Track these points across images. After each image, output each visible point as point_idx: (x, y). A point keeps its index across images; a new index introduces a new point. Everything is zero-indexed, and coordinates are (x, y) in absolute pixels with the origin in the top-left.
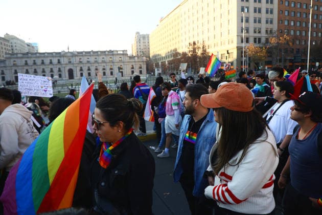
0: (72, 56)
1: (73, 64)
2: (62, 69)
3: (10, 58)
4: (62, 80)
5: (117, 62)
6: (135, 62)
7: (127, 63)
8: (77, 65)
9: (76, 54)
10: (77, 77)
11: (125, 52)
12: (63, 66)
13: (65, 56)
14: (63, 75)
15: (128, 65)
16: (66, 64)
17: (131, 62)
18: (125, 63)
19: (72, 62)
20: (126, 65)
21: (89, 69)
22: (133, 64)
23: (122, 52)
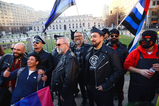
0: (66, 19)
1: (66, 22)
2: (61, 25)
3: (41, 21)
4: (61, 30)
5: (86, 21)
6: (96, 20)
7: (92, 21)
8: (67, 23)
9: (67, 17)
10: (68, 28)
11: (91, 16)
12: (62, 23)
13: (63, 19)
14: (62, 28)
15: (92, 22)
16: (63, 23)
17: (94, 20)
18: (91, 21)
19: (66, 21)
20: (91, 22)
21: (73, 25)
22: (95, 21)
23: (90, 16)
